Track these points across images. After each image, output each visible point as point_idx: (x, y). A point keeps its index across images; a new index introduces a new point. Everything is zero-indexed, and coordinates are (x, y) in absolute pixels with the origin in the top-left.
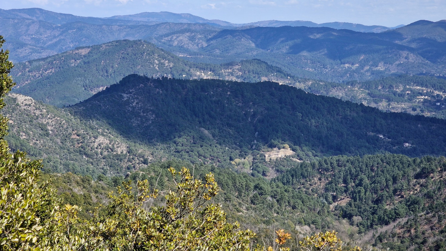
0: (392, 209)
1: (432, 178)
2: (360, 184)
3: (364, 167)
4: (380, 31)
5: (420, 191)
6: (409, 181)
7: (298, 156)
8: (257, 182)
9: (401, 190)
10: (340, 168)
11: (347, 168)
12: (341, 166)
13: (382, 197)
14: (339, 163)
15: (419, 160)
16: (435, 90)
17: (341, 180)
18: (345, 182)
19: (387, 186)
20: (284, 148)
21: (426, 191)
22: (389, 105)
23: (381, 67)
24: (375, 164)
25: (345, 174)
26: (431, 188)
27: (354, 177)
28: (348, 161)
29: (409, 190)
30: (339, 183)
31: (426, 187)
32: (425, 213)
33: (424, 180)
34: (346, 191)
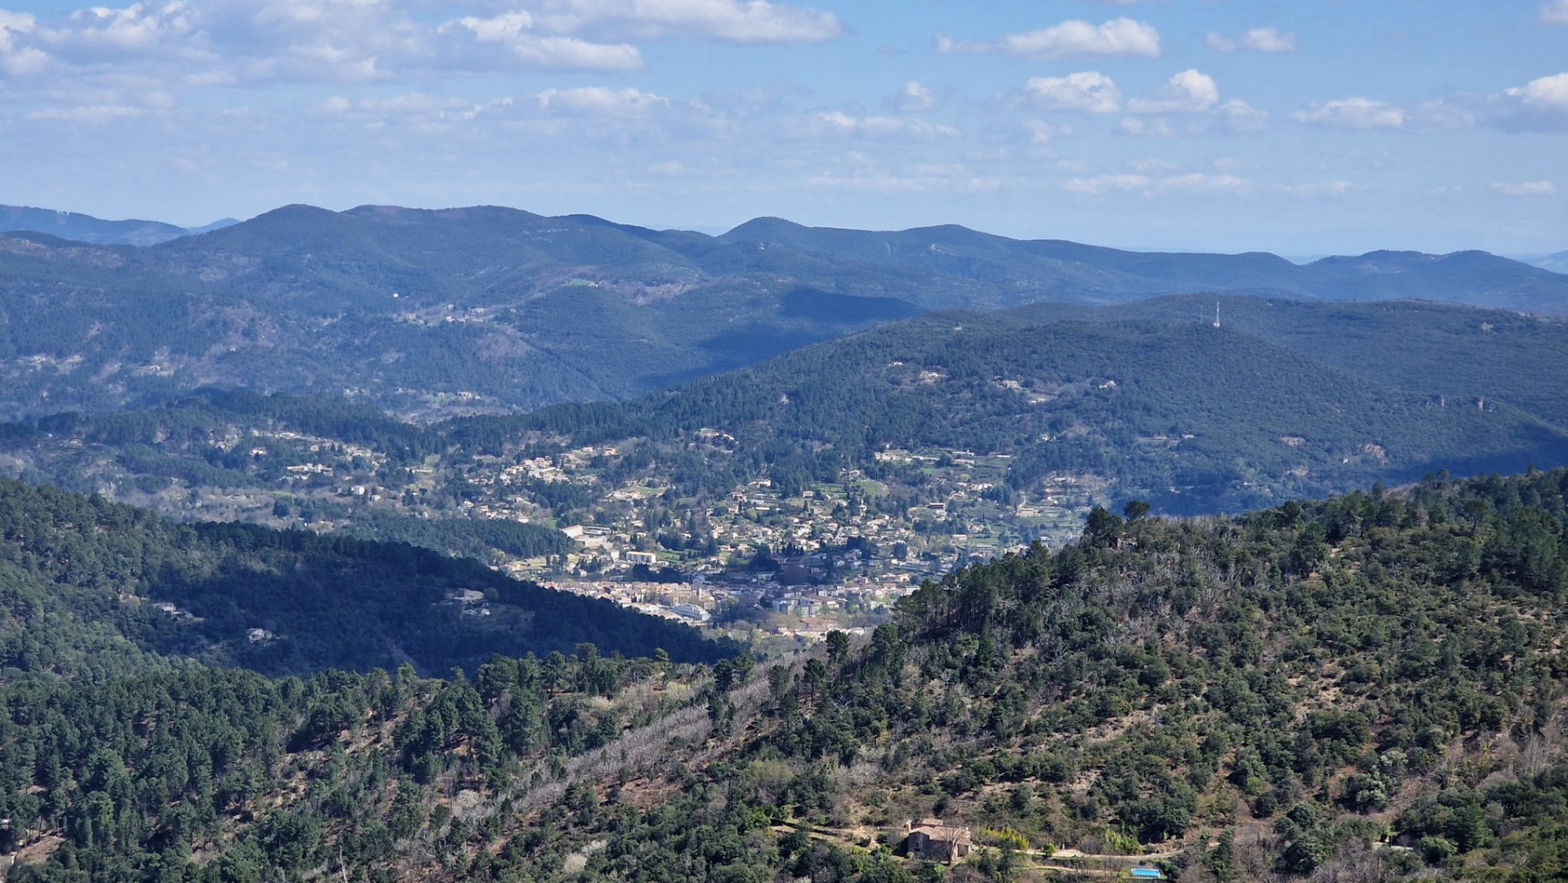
0: (212, 864)
1: (347, 744)
2: (97, 783)
3: (110, 720)
4: (152, 241)
5: (308, 794)
6: (268, 761)
9: (242, 795)
11: (50, 726)
12: (27, 723)
13: (176, 821)
14: (17, 712)
15: (299, 687)
16: (348, 441)
17: (27, 773)
18: (42, 776)
19: (193, 783)
21: (326, 793)
22: (194, 497)
23: (161, 367)
24: (150, 706)
25: (41, 749)
26: (344, 779)
27: (75, 759)
28: (50, 703)
29: (271, 793)
30: (19, 785)
31: (327, 776)
32: (324, 867)
33: (320, 754)
34: (45, 812)
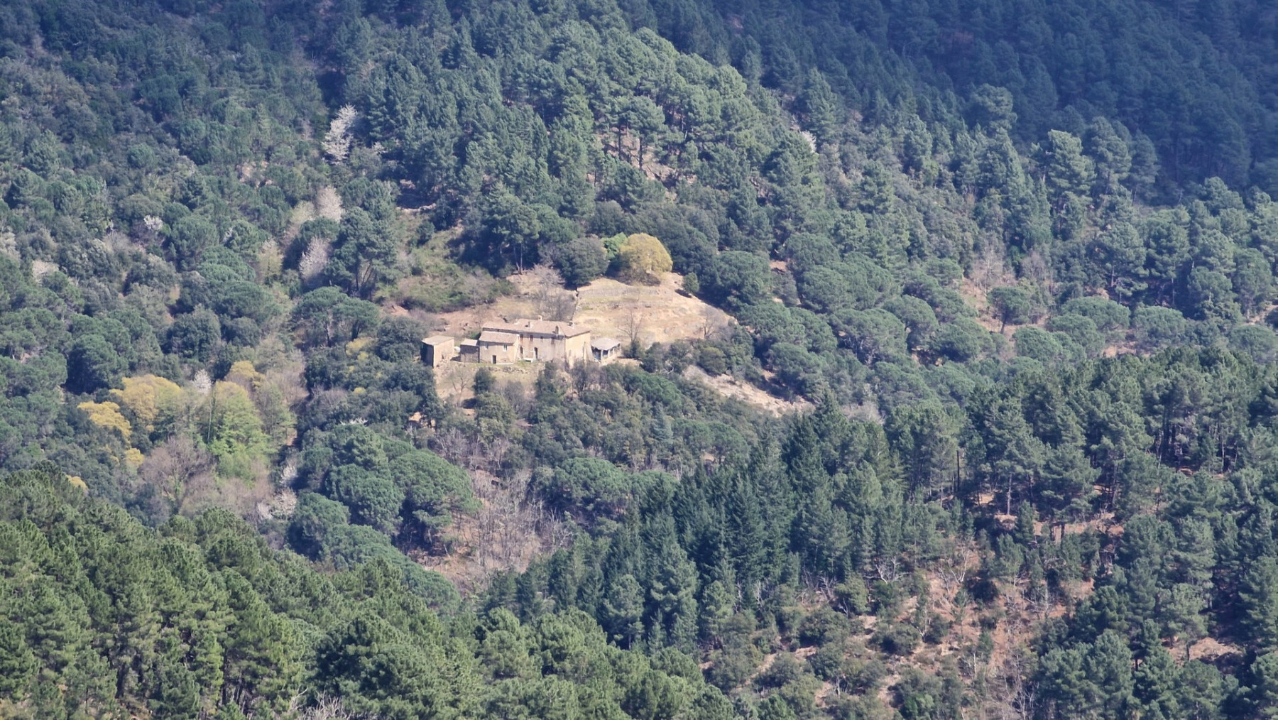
7: (762, 350)
8: (342, 614)
10: (1183, 478)
20: (617, 268)
